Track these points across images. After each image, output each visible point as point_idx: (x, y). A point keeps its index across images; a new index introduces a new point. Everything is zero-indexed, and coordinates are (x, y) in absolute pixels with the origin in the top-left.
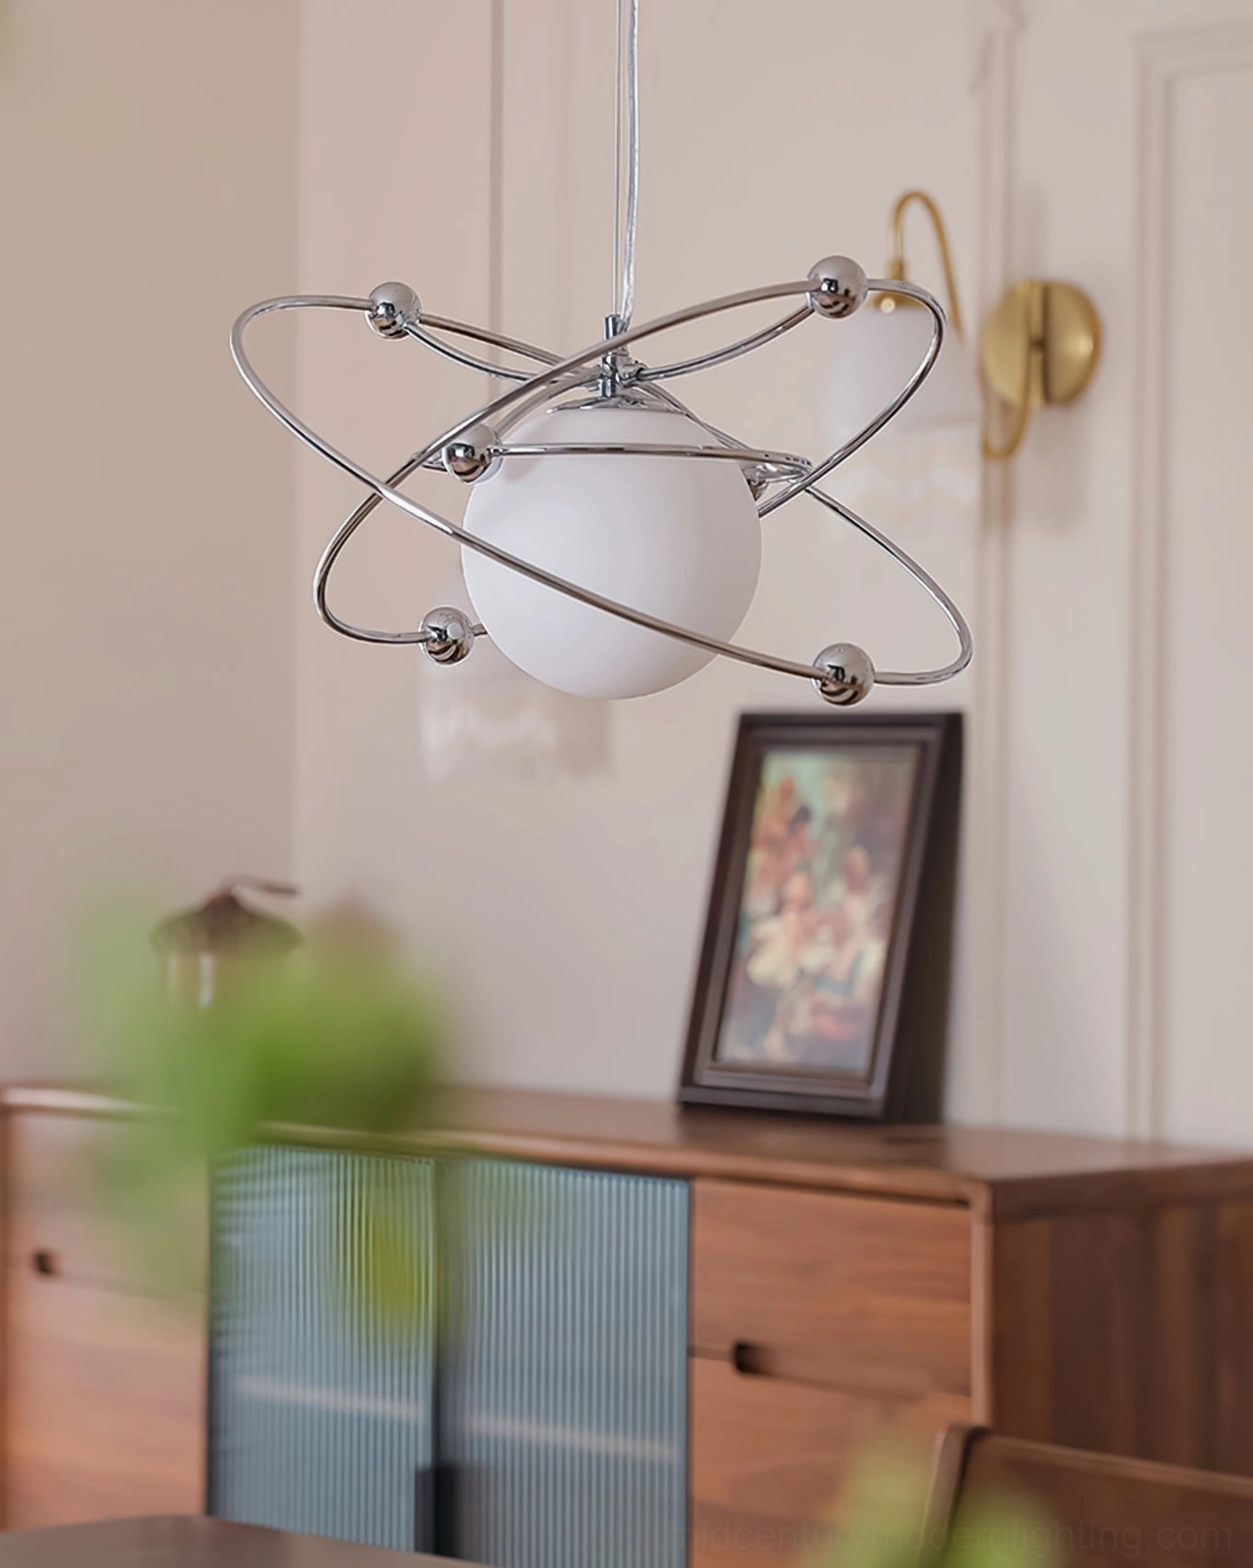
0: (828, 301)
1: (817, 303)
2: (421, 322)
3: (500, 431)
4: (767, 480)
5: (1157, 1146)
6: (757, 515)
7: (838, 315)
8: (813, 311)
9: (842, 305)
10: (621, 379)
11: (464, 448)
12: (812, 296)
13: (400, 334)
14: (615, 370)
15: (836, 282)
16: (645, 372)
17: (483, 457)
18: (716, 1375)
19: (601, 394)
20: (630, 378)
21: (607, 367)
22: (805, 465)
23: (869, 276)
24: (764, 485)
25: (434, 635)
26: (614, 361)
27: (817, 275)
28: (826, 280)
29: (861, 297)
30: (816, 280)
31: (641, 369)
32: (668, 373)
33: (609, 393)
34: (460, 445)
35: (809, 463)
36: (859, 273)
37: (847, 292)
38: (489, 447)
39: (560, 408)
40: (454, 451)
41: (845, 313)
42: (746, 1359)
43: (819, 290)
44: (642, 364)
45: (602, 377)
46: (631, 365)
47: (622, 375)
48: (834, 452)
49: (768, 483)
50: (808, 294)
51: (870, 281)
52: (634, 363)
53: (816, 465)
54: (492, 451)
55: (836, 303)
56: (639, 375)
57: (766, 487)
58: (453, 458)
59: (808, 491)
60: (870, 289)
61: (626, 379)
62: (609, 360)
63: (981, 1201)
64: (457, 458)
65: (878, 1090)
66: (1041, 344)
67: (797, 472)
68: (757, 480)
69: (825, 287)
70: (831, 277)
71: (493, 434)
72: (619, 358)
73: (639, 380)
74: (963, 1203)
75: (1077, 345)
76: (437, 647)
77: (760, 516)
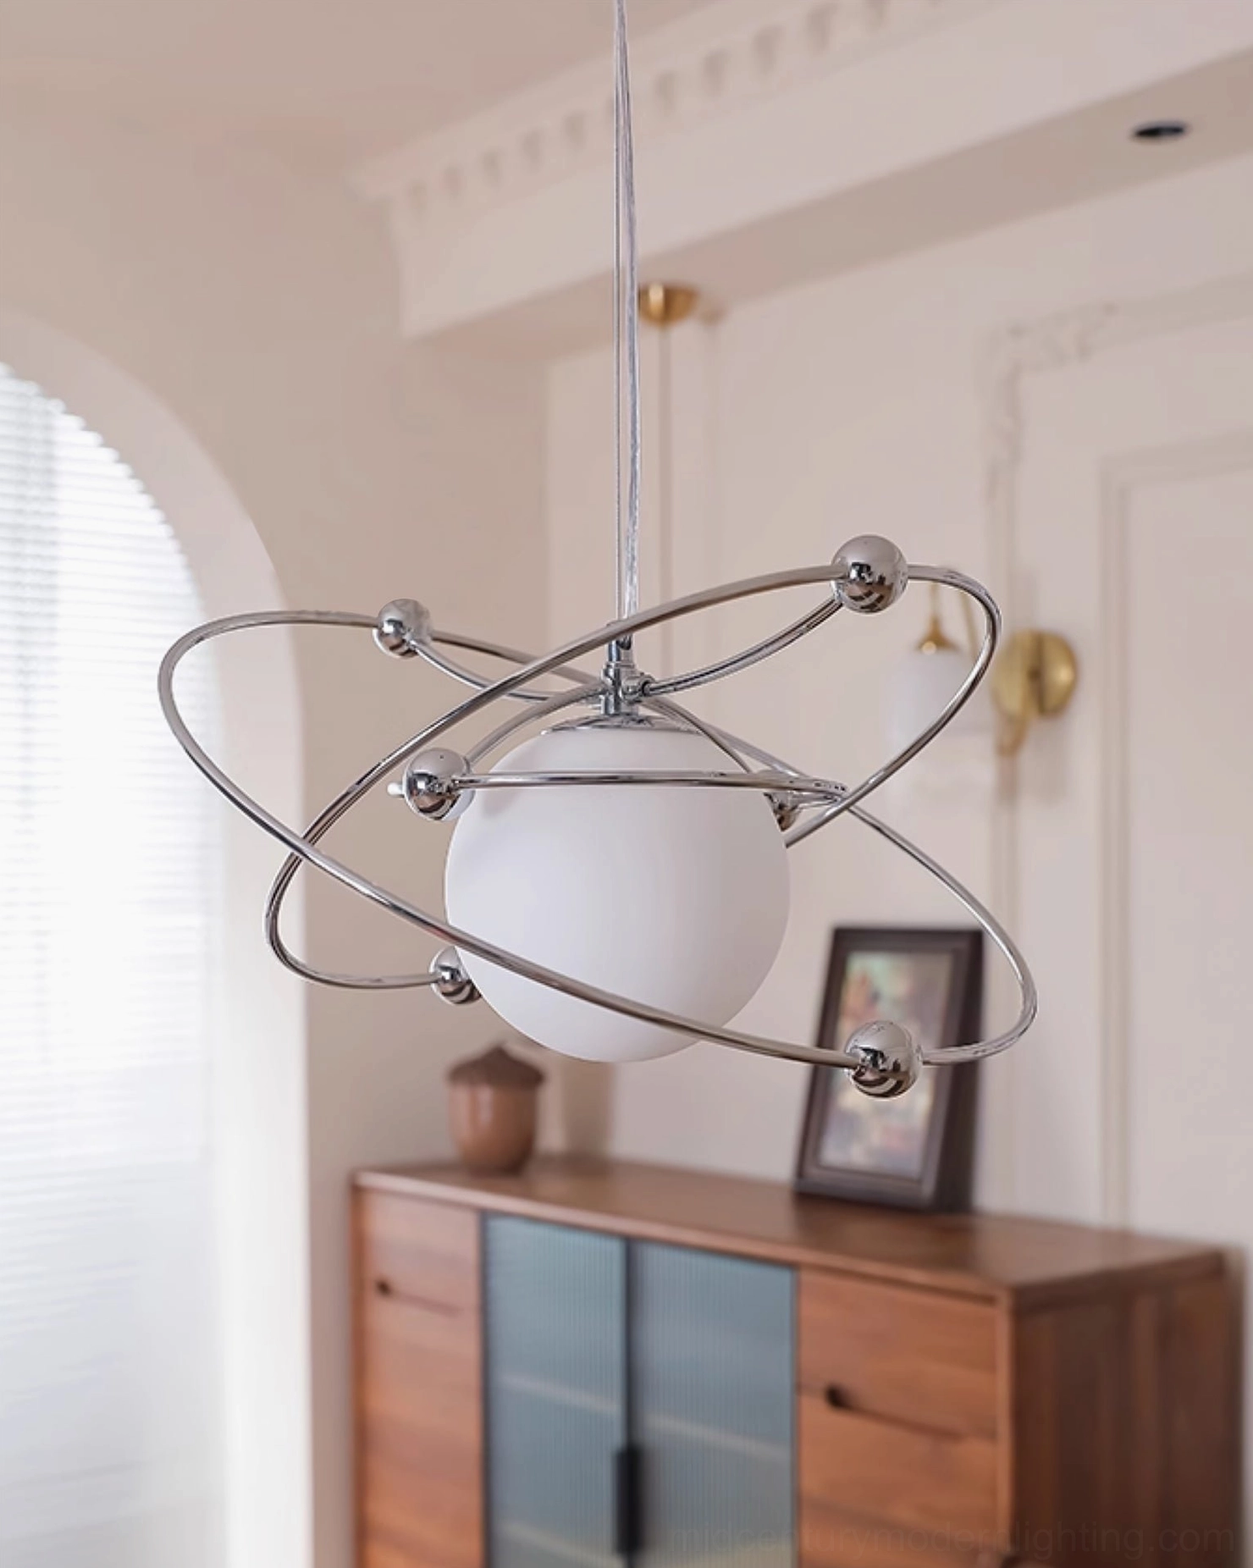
0: (858, 591)
1: (844, 595)
2: (435, 639)
3: (473, 758)
4: (801, 805)
5: (1124, 1237)
6: (784, 846)
7: (872, 608)
8: (841, 605)
9: (876, 596)
10: (624, 694)
11: (426, 780)
12: (838, 585)
13: (411, 652)
14: (617, 682)
15: (869, 568)
16: (653, 685)
17: (449, 790)
18: (816, 1410)
19: (602, 712)
20: (635, 692)
21: (609, 681)
22: (840, 791)
23: (909, 563)
24: (797, 810)
25: (447, 975)
26: (617, 674)
27: (843, 558)
28: (854, 565)
29: (898, 586)
30: (842, 564)
31: (646, 683)
32: (677, 685)
33: (612, 711)
34: (422, 776)
35: (843, 789)
36: (898, 556)
37: (882, 579)
38: (454, 777)
39: (557, 729)
40: (415, 783)
41: (880, 605)
42: (836, 1398)
43: (846, 577)
44: (650, 677)
45: (603, 693)
46: (638, 677)
47: (625, 690)
48: (871, 775)
49: (802, 808)
50: (833, 583)
51: (911, 567)
52: (638, 675)
53: (851, 789)
54: (457, 782)
55: (869, 594)
56: (645, 689)
57: (800, 812)
58: (415, 792)
59: (852, 812)
60: (910, 578)
61: (632, 694)
62: (611, 673)
63: (1005, 1302)
64: (419, 791)
65: (928, 1189)
66: (1036, 675)
67: (829, 797)
68: (789, 805)
69: (854, 574)
70: (862, 561)
71: (463, 762)
72: (623, 670)
73: (645, 695)
74: (989, 1300)
75: (1061, 675)
76: (450, 988)
77: (788, 845)
